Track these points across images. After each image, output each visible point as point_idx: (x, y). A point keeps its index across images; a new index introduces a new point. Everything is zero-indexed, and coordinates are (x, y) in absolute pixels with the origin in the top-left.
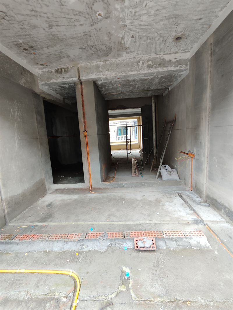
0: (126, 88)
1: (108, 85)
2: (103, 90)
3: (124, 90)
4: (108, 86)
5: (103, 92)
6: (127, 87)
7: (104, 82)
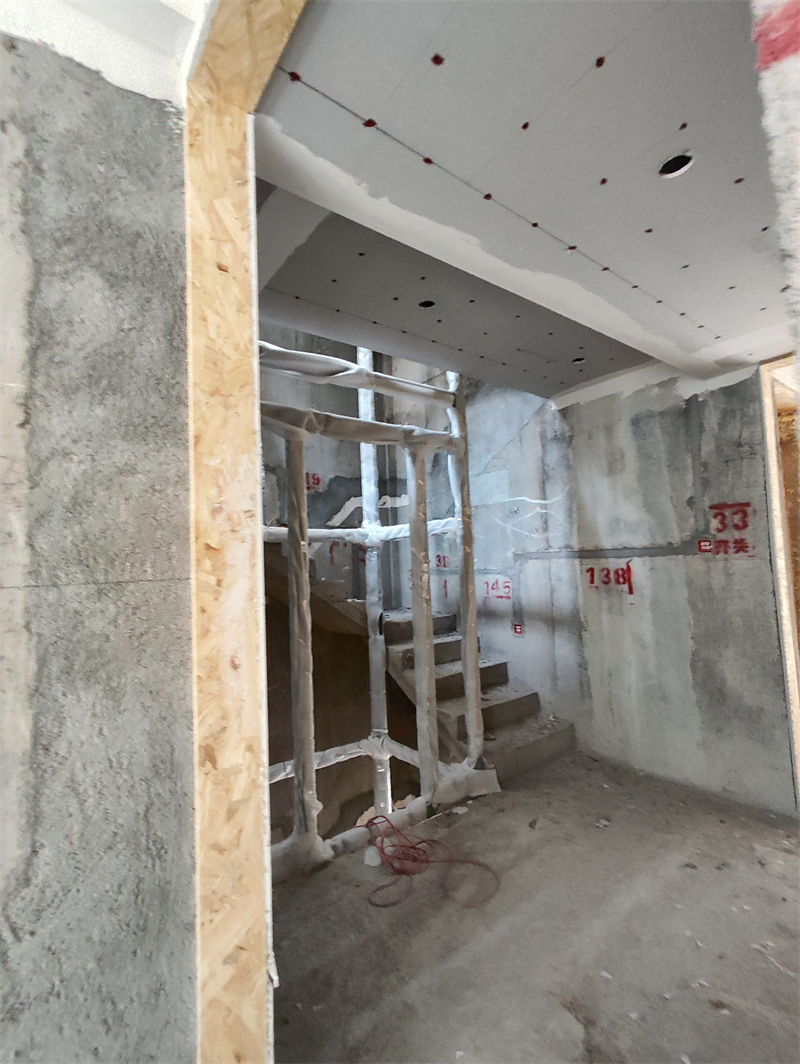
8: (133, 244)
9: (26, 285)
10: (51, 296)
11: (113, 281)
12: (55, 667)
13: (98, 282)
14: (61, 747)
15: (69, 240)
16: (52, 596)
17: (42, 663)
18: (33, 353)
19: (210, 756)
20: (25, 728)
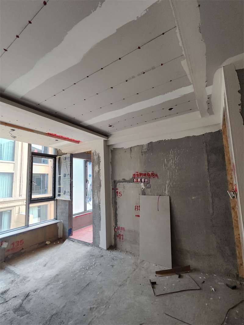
18: (208, 164)
19: (233, 209)
20: (211, 200)
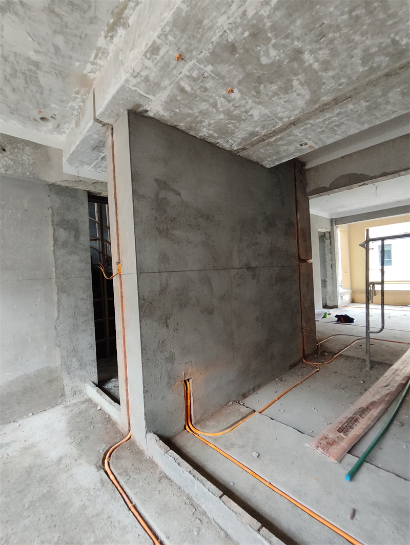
0: (275, 94)
1: (196, 111)
2: (211, 136)
3: (279, 109)
4: (204, 114)
5: (219, 141)
6: (274, 87)
7: (166, 102)
8: (68, 222)
9: (53, 233)
10: (56, 234)
11: (65, 229)
12: (60, 290)
13: (63, 230)
14: (61, 302)
15: (58, 225)
16: (59, 280)
17: (58, 290)
